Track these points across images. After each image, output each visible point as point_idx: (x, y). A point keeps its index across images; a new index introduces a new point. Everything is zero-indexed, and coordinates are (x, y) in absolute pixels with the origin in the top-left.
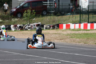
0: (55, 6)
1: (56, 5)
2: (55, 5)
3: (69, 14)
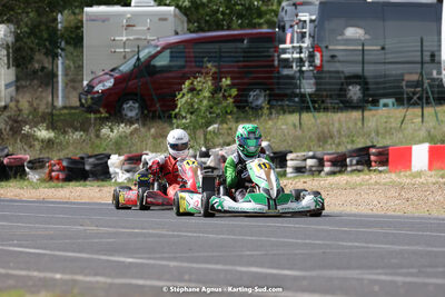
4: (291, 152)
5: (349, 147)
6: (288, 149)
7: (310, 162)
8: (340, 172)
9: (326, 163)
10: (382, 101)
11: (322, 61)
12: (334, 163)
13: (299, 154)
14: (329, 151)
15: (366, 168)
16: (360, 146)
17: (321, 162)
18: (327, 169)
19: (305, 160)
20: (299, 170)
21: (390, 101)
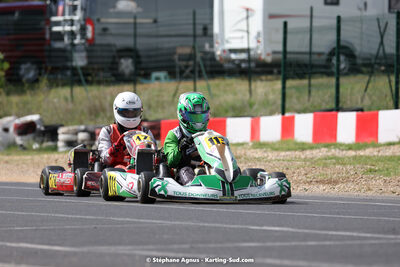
0: (89, 35)
1: (94, 29)
2: (90, 28)
3: (158, 79)
6: (59, 122)
7: (82, 136)
10: (155, 75)
11: (94, 33)
17: (93, 136)
19: (76, 133)
21: (162, 74)
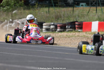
3: (82, 5)
4: (45, 22)
5: (67, 21)
6: (43, 21)
7: (52, 27)
8: (64, 31)
9: (58, 27)
10: (81, 4)
12: (61, 27)
13: (48, 23)
14: (60, 23)
15: (74, 30)
16: (72, 21)
17: (56, 27)
18: (58, 30)
19: (50, 26)
20: (48, 30)
21: (84, 4)
